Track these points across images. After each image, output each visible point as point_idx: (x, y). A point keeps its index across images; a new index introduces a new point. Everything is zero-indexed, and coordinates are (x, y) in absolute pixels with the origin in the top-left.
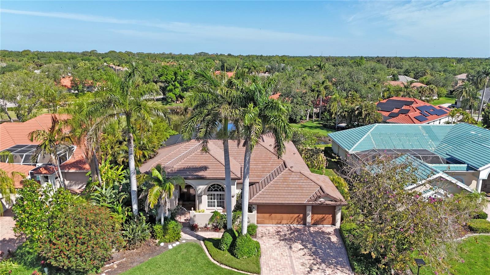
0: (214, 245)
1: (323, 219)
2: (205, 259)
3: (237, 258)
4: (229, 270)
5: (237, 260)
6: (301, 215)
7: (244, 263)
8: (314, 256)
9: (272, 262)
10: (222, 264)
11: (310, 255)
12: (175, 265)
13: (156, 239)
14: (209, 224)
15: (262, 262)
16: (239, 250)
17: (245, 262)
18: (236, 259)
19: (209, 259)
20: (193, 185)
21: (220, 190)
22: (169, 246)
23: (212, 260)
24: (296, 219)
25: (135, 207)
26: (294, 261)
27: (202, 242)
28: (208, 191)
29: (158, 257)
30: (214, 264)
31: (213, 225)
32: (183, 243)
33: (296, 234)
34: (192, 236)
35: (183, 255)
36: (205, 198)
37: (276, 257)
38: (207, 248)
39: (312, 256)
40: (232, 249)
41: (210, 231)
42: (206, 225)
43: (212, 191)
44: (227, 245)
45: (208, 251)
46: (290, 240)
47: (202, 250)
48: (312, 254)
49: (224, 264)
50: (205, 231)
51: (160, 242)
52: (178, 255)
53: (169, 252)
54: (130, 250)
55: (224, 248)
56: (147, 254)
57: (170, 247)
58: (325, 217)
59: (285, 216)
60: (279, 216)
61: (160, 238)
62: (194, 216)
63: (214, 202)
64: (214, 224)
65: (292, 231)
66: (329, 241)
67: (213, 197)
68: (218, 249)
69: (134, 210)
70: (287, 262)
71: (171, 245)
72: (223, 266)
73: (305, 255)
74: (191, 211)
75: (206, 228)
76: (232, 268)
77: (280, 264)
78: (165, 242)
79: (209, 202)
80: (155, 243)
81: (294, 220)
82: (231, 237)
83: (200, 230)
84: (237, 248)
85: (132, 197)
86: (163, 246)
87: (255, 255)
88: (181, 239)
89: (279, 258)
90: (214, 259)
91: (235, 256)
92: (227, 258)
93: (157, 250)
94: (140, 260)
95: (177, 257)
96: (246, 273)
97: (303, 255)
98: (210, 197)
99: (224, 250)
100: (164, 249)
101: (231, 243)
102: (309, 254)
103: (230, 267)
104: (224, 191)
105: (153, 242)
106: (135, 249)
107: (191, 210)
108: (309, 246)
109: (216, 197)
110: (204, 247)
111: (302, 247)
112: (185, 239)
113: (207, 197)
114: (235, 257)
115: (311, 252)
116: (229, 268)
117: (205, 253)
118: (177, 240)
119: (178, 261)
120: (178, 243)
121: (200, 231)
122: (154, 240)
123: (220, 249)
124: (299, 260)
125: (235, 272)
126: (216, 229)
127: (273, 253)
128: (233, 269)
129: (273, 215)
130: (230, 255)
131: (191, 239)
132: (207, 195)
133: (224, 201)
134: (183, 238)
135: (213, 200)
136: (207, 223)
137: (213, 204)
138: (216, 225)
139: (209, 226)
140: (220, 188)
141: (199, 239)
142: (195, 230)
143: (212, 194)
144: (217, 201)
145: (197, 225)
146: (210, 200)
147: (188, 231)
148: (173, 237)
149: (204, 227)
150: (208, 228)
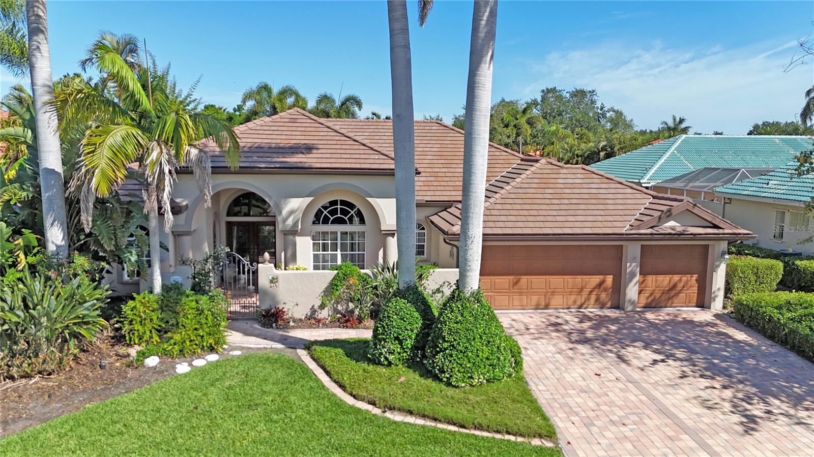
0: (348, 355)
1: (673, 293)
2: (320, 398)
3: (449, 384)
4: (423, 427)
5: (450, 392)
6: (609, 279)
7: (478, 399)
8: (718, 378)
9: (579, 400)
10: (392, 409)
11: (702, 376)
12: (194, 420)
13: (129, 345)
14: (322, 307)
15: (544, 401)
16: (454, 353)
17: (483, 397)
18: (443, 387)
19: (334, 395)
20: (271, 198)
21: (352, 221)
22: (177, 366)
23: (350, 400)
24: (595, 293)
25: (56, 236)
26: (657, 394)
27: (303, 354)
28: (317, 221)
29: (126, 398)
30: (359, 411)
31: (336, 311)
32: (233, 356)
33: (613, 328)
34: (265, 339)
35: (230, 388)
36: (305, 246)
37: (583, 384)
38: (323, 367)
39: (713, 378)
40: (424, 356)
41: (326, 326)
42: (313, 311)
43: (326, 221)
44: (401, 343)
45: (328, 373)
46: (605, 341)
47: (307, 372)
48: (708, 373)
49: (399, 410)
50: (310, 327)
51: (143, 355)
52: (212, 388)
53: (174, 382)
54: (12, 378)
55: (391, 357)
56: (84, 391)
57: (182, 368)
58: (680, 286)
59: (556, 281)
60: (538, 281)
61: (146, 337)
62: (274, 280)
63: (334, 258)
64: (340, 308)
65: (594, 322)
66: (731, 340)
67: (329, 242)
68: (365, 365)
69: (51, 248)
70: (633, 398)
71: (186, 364)
72: (398, 417)
73: (686, 376)
74: (260, 265)
75: (312, 320)
76: (435, 420)
77: (611, 404)
78: (165, 354)
79: (316, 257)
80: (124, 361)
81: (588, 299)
82: (416, 314)
83: (292, 324)
84: (446, 345)
85: (45, 196)
86: (155, 368)
87: (510, 375)
88: (225, 346)
89: (594, 386)
90: (354, 397)
91: (436, 378)
92: (407, 385)
93: (130, 380)
94: (45, 413)
95: (205, 395)
96: (498, 436)
97: (681, 377)
98: (321, 242)
99: (390, 364)
100: (156, 375)
101: (417, 335)
102: (697, 375)
103: (424, 416)
105: (117, 355)
106: (37, 378)
108: (680, 353)
109: (339, 242)
110: (312, 365)
111: (659, 357)
112: (241, 348)
113: (312, 242)
114: (441, 380)
115: (696, 368)
116: (420, 422)
117: (317, 380)
118: (212, 349)
119: (211, 406)
120: (213, 357)
121: (293, 327)
122: (122, 350)
123: (375, 362)
124: (671, 390)
125: (453, 434)
126: (346, 320)
127: (566, 375)
128: (440, 426)
129: (524, 279)
130: (417, 377)
131: (262, 346)
132: (312, 234)
133: (365, 253)
134: (234, 345)
135: (330, 252)
136: (318, 303)
137: (330, 263)
138: (347, 309)
139: (324, 314)
140: (352, 212)
141: (293, 346)
142: (276, 325)
143: (327, 233)
144: (342, 254)
145: (284, 310)
146: (321, 252)
147: (252, 329)
148: (195, 339)
149: (306, 317)
150: (319, 321)
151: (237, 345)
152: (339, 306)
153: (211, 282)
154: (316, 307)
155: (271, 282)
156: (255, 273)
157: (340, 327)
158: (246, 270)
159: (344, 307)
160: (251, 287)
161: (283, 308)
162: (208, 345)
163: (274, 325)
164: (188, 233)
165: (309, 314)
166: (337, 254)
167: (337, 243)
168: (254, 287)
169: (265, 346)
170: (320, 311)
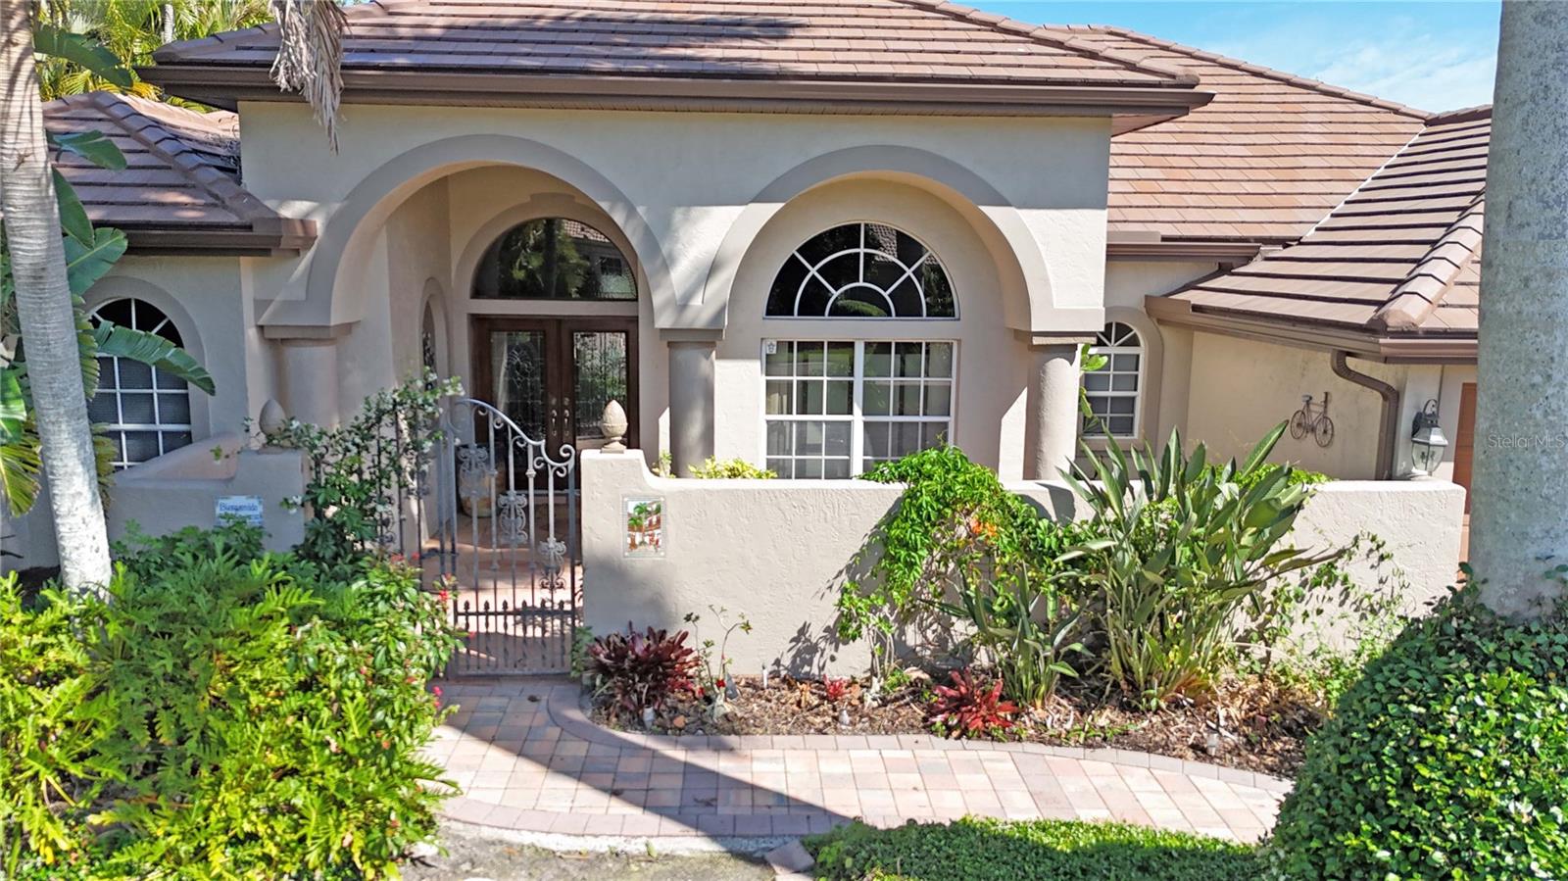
14: (842, 631)
21: (907, 305)
28: (779, 304)
36: (741, 392)
41: (867, 722)
42: (805, 647)
43: (814, 305)
50: (801, 726)
62: (645, 520)
63: (840, 438)
64: (912, 637)
67: (825, 379)
74: (589, 456)
75: (805, 692)
79: (776, 433)
83: (721, 707)
88: (423, 848)
98: (795, 379)
104: (943, 306)
107: (602, 438)
109: (859, 380)
113: (762, 379)
126: (953, 698)
131: (602, 845)
132: (766, 350)
133: (950, 420)
134: (470, 833)
135: (825, 417)
136: (823, 615)
137: (824, 457)
138: (942, 642)
139: (850, 661)
140: (909, 272)
141: (750, 846)
142: (658, 714)
143: (817, 346)
144: (866, 424)
145: (686, 645)
146: (795, 417)
147: (554, 732)
148: (262, 829)
149: (774, 675)
150: (831, 693)
151: (487, 833)
152: (910, 629)
153: (385, 523)
154: (816, 633)
155: (634, 525)
156: (570, 484)
157: (928, 727)
158: (531, 472)
159: (930, 635)
160: (554, 545)
161: (685, 636)
162: (334, 857)
163: (648, 713)
164: (320, 335)
165: (786, 661)
166: (849, 423)
167: (851, 384)
168: (562, 546)
169: (619, 844)
170: (829, 650)
